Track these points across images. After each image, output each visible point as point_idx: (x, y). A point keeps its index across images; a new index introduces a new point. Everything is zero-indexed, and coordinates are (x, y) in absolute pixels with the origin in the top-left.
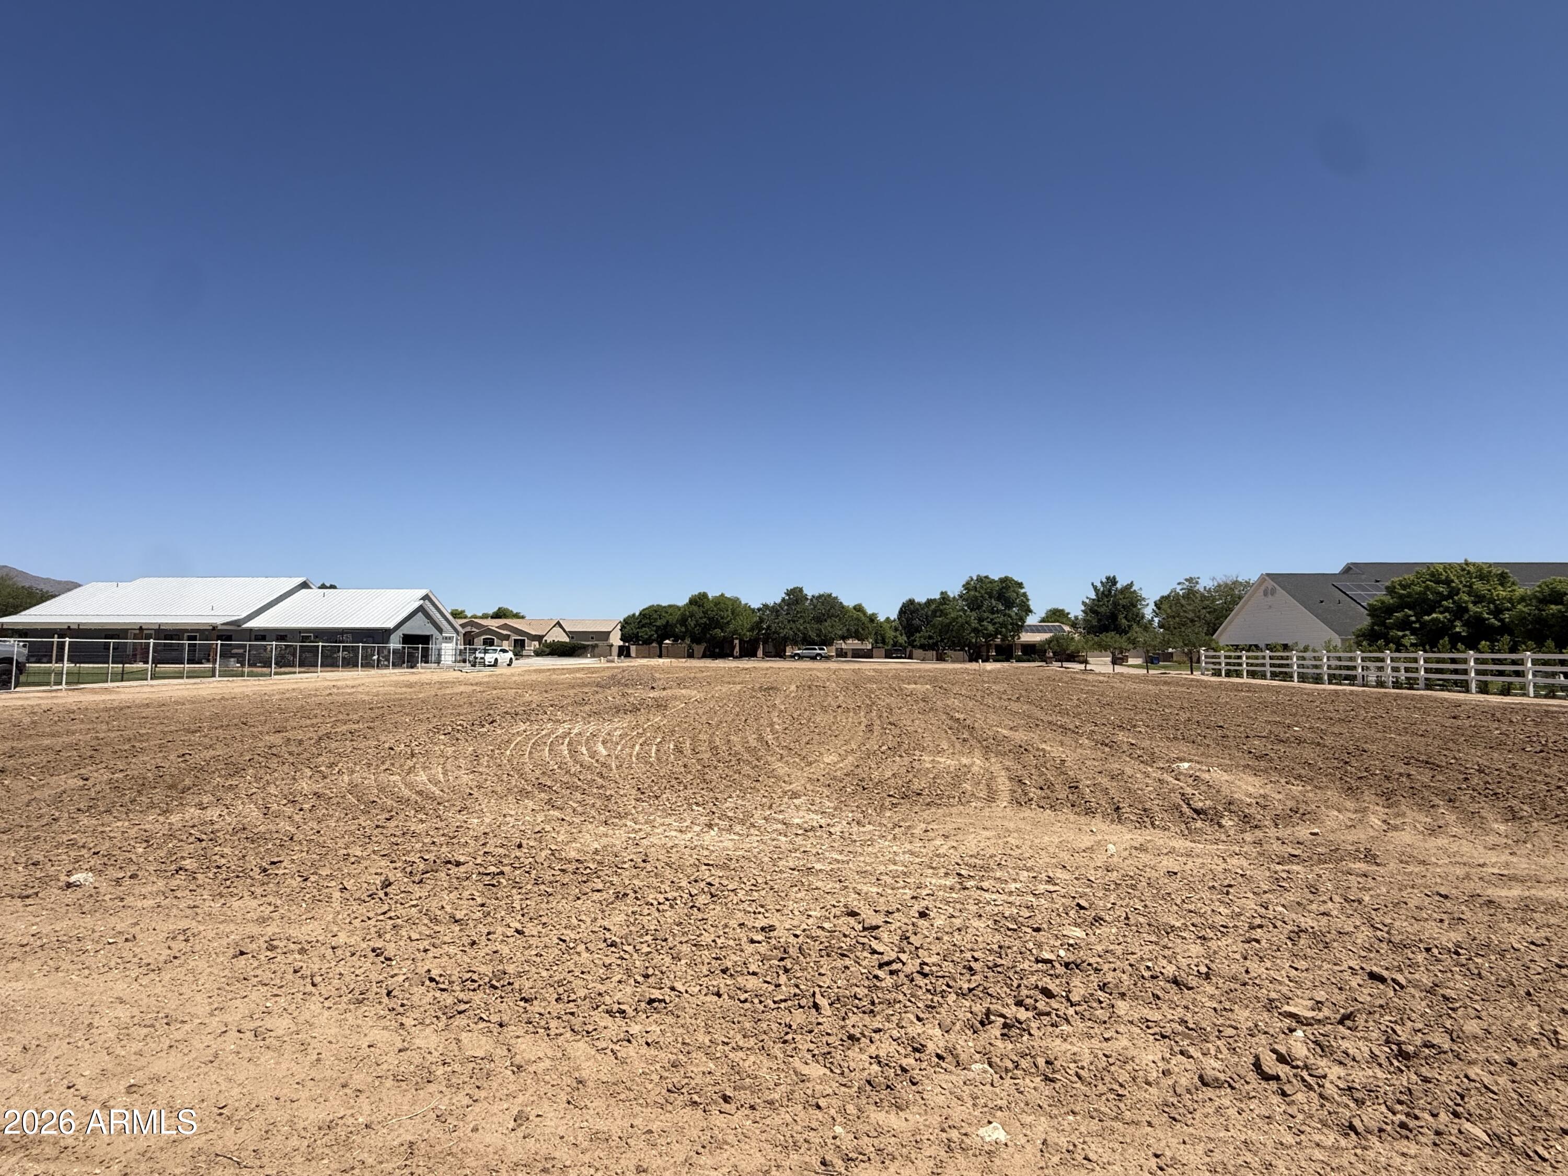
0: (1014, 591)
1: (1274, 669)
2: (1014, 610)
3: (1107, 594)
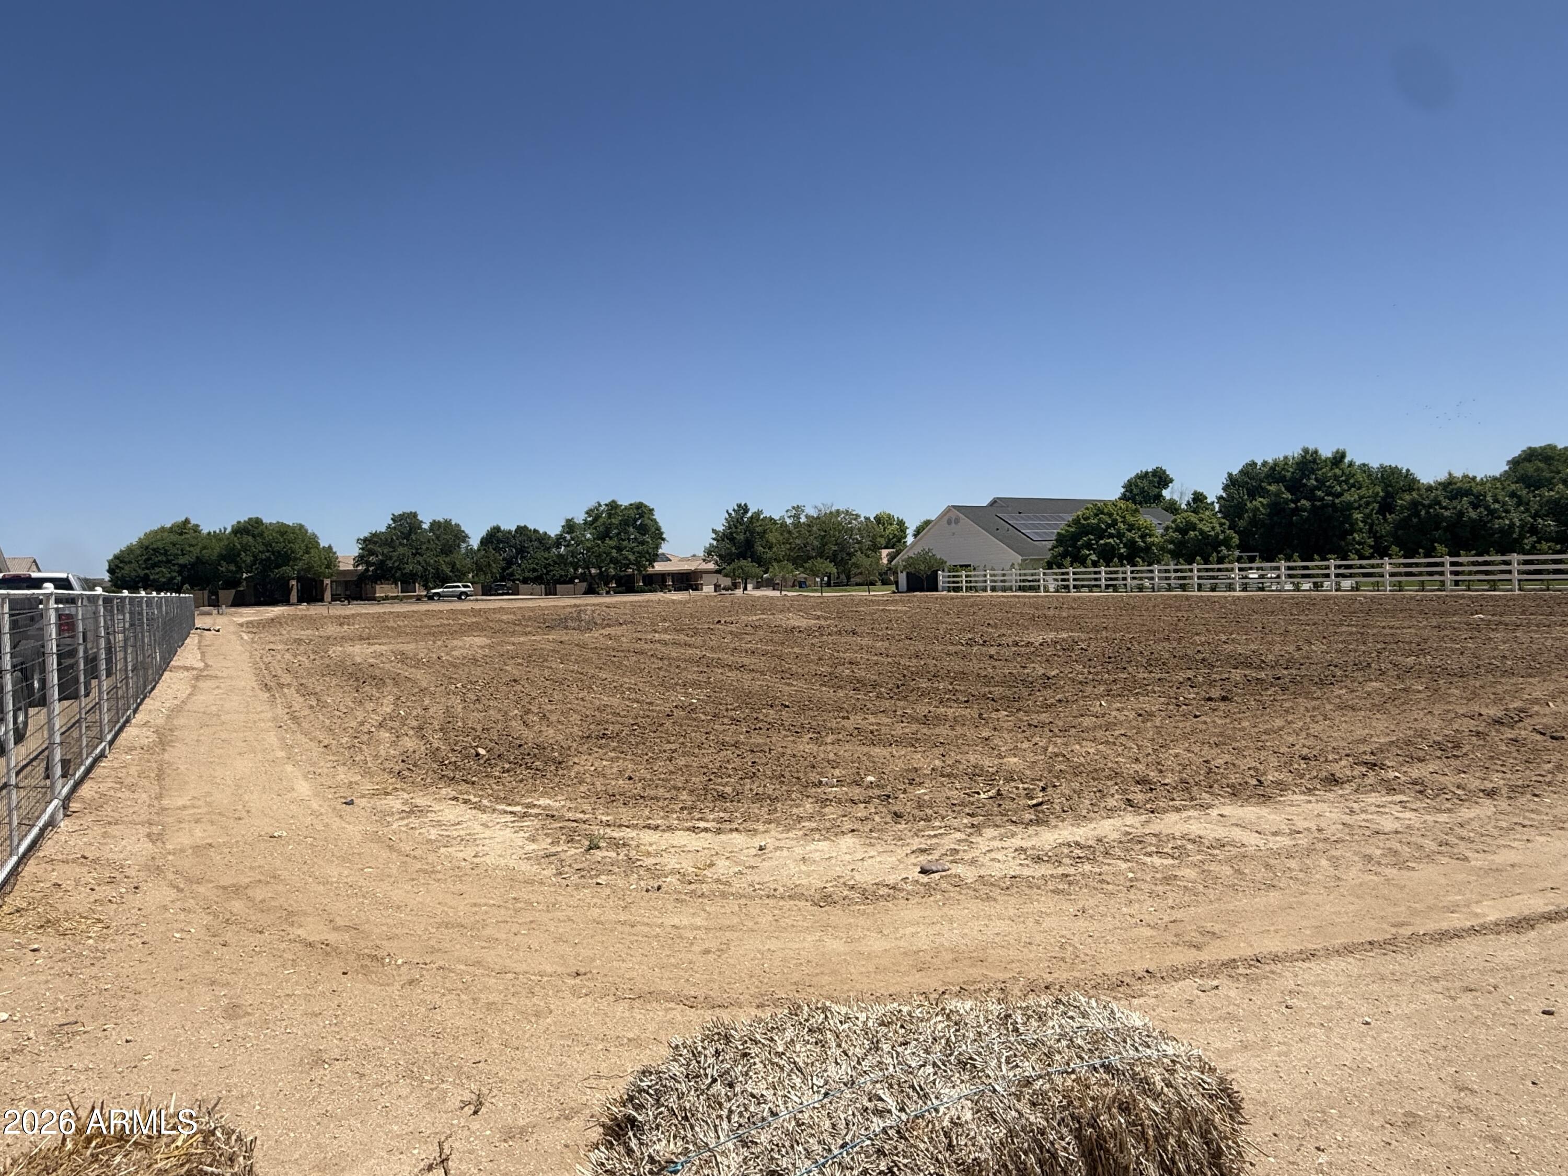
0: (649, 518)
1: (1076, 583)
2: (647, 538)
3: (739, 521)
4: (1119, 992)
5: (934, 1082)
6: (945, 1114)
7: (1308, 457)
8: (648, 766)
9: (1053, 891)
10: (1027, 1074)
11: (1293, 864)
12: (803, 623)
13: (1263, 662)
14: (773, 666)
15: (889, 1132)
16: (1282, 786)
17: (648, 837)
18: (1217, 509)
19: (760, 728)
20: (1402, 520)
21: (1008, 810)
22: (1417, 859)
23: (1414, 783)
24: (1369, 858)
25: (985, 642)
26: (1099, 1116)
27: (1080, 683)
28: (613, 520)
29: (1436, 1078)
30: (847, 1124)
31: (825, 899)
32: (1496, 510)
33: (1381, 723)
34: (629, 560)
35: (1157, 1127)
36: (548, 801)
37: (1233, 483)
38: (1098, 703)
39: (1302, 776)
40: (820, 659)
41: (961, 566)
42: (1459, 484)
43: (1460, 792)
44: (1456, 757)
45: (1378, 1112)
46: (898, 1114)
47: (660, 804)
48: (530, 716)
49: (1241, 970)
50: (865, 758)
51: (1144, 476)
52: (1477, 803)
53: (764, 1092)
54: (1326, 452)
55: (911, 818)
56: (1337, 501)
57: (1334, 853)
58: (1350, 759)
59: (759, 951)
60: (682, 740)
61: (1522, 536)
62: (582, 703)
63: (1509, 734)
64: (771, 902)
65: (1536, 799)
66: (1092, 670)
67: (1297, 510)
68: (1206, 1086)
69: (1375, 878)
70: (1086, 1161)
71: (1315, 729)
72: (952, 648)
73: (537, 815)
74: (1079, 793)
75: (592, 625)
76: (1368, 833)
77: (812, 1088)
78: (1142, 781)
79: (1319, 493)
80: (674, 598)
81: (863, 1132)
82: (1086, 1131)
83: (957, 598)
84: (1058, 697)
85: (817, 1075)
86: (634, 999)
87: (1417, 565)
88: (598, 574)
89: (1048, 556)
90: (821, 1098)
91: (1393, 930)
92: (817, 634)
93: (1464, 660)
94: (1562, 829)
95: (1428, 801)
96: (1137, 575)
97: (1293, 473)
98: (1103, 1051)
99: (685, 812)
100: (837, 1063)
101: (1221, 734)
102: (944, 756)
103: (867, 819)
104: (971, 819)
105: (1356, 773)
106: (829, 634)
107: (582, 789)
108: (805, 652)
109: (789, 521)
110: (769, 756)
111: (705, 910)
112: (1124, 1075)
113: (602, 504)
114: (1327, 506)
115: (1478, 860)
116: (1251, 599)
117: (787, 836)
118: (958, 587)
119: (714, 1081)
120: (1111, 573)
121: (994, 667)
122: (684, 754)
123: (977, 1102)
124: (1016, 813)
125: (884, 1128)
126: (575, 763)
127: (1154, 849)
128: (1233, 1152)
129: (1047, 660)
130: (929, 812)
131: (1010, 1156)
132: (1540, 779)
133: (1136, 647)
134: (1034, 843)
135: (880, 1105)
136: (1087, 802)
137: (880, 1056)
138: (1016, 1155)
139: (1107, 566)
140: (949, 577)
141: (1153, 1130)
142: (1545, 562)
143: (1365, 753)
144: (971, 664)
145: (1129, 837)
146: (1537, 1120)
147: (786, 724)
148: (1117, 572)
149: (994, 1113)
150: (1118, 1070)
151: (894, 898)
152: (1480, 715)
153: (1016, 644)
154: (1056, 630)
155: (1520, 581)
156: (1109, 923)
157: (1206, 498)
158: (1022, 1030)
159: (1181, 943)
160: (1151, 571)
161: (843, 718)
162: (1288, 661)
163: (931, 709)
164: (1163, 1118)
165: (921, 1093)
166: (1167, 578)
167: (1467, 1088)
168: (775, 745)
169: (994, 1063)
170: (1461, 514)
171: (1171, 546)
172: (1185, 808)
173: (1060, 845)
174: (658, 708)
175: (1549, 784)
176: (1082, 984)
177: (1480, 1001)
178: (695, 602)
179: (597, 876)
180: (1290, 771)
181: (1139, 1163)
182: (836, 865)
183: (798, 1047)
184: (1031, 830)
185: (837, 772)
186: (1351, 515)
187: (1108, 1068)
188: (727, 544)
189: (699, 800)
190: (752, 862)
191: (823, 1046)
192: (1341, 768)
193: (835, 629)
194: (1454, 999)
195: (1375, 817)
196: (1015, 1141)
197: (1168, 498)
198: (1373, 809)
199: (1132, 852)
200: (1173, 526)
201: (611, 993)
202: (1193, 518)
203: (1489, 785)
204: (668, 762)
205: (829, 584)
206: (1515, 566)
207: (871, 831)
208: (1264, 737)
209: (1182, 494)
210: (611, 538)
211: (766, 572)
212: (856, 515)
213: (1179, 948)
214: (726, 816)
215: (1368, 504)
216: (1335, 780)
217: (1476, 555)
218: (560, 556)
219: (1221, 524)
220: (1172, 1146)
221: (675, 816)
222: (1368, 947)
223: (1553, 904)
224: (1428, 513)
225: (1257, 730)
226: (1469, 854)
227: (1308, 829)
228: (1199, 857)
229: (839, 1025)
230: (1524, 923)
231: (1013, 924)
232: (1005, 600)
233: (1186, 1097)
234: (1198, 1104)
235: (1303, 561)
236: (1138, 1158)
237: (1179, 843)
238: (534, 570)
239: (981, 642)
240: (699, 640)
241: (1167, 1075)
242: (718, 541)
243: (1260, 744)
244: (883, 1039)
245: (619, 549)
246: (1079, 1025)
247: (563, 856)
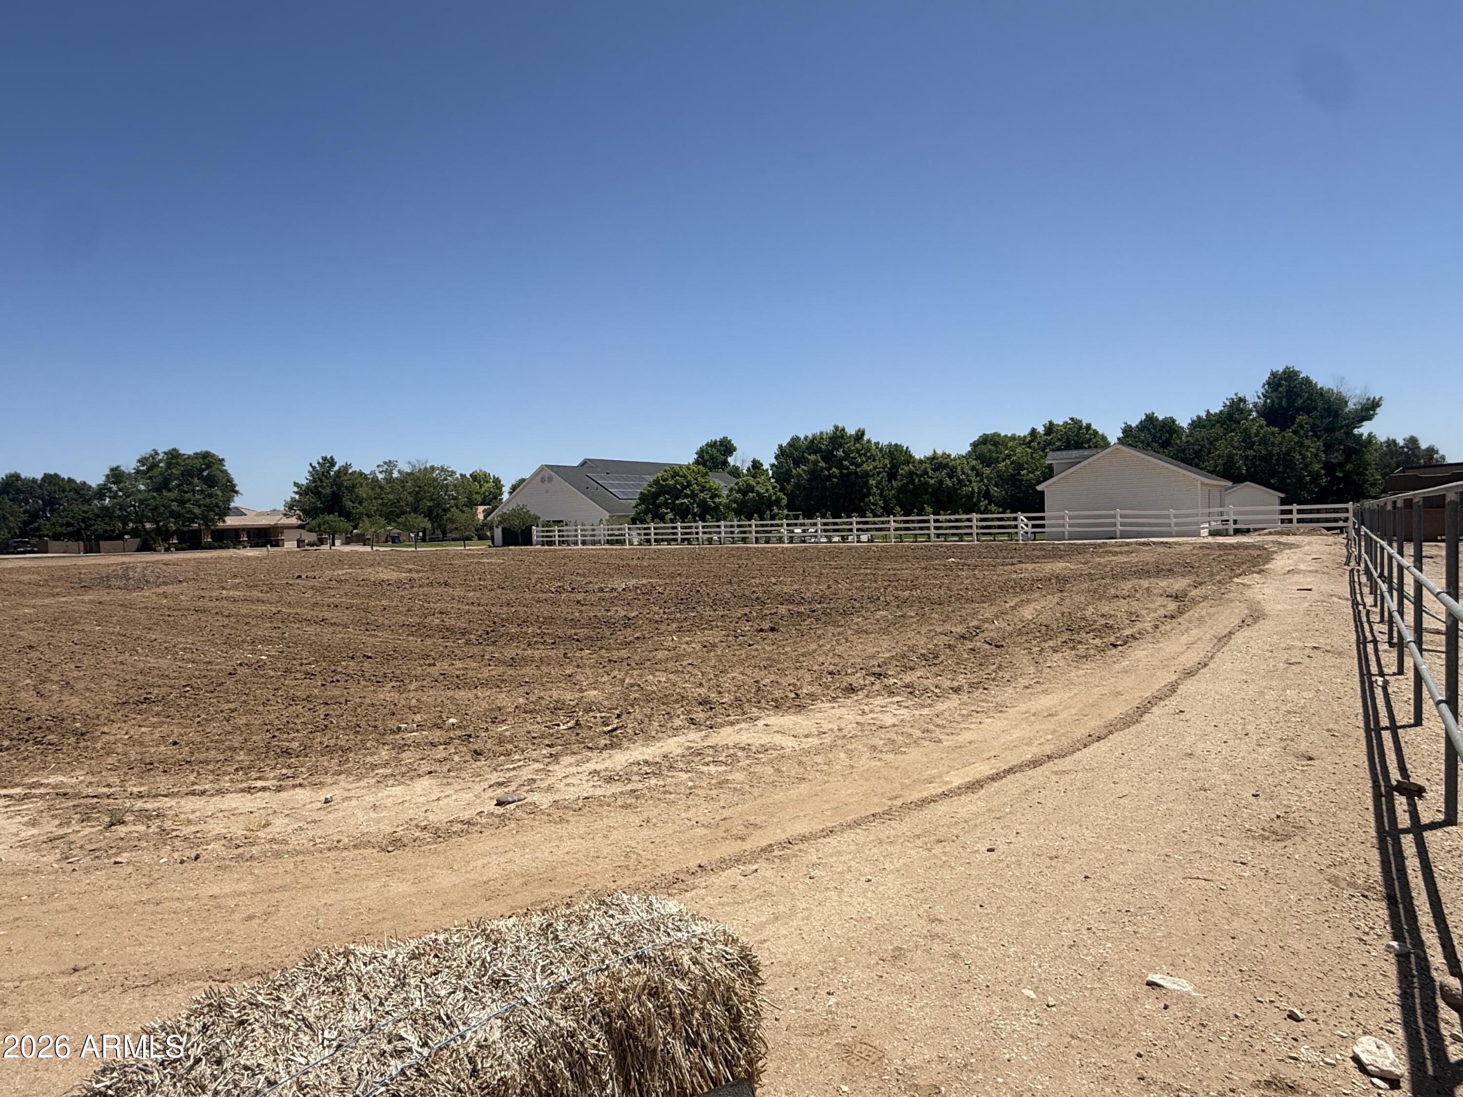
0: (218, 469)
1: (656, 537)
2: (216, 490)
3: (325, 474)
4: (675, 888)
5: (462, 1008)
6: (472, 1039)
7: (838, 433)
8: (200, 729)
9: (622, 807)
10: (561, 979)
11: (819, 759)
12: (392, 575)
13: (803, 598)
14: (357, 619)
15: (408, 1073)
16: (813, 696)
17: (190, 804)
18: (770, 475)
19: (338, 681)
20: (902, 486)
21: (585, 738)
22: (907, 745)
23: (907, 687)
24: (874, 748)
25: (573, 589)
26: (628, 1006)
27: (656, 622)
28: (174, 471)
29: (916, 916)
30: (360, 1075)
31: (396, 843)
32: (962, 480)
33: (885, 642)
34: (194, 514)
35: (684, 1004)
36: (61, 778)
37: (783, 453)
38: (670, 639)
39: (828, 688)
40: (409, 610)
41: (554, 521)
42: (940, 459)
43: (937, 691)
44: (935, 664)
45: (875, 952)
46: (419, 1050)
47: (210, 767)
48: (48, 685)
49: (777, 853)
50: (449, 702)
51: (712, 445)
52: (948, 698)
53: (261, 1062)
54: (851, 431)
55: (491, 754)
56: (858, 470)
57: (849, 747)
58: (864, 672)
59: (313, 908)
60: (244, 698)
61: (979, 501)
62: (120, 667)
63: (970, 645)
64: (333, 854)
65: (985, 692)
66: (667, 611)
67: (829, 477)
68: (729, 957)
69: (878, 763)
70: (616, 1054)
71: (839, 649)
72: (542, 596)
73: (42, 796)
74: (650, 717)
75: (143, 583)
76: (874, 728)
77: (323, 1043)
78: (704, 702)
79: (846, 463)
80: (249, 554)
81: (378, 1079)
82: (616, 1023)
83: (550, 551)
84: (637, 635)
85: (330, 1028)
86: (148, 986)
87: (912, 522)
88: (153, 530)
89: (633, 514)
90: (332, 1052)
91: (890, 803)
92: (407, 586)
93: (942, 592)
94: (1001, 712)
95: (916, 699)
96: (707, 530)
97: (827, 446)
98: (637, 942)
99: (241, 773)
100: (355, 1009)
101: (769, 659)
102: (528, 694)
103: (445, 759)
104: (549, 750)
105: (867, 682)
106: (420, 586)
107: (110, 760)
108: (394, 604)
109: (380, 476)
110: (346, 707)
111: (252, 874)
112: (655, 961)
113: (159, 452)
114: (850, 474)
115: (948, 742)
116: (795, 549)
117: (358, 785)
118: (551, 541)
119: (198, 1061)
120: (686, 528)
121: (581, 612)
122: (246, 712)
123: (507, 1018)
124: (593, 740)
125: (402, 1070)
126: (103, 733)
127: (711, 759)
128: (751, 1012)
129: (629, 604)
130: (510, 746)
131: (539, 1067)
132: (988, 676)
133: (704, 590)
134: (606, 765)
135: (400, 1045)
136: (656, 724)
137: (407, 992)
138: (544, 1064)
139: (683, 522)
140: (543, 531)
141: (680, 1008)
142: (992, 520)
143: (874, 666)
144: (559, 609)
145: (691, 751)
146: (982, 934)
147: (367, 674)
148: (690, 527)
149: (523, 1026)
150: (650, 958)
151: (468, 832)
152: (951, 632)
153: (601, 590)
154: (637, 577)
155: (978, 534)
156: (670, 828)
157: (762, 465)
158: (561, 936)
159: (729, 837)
160: (719, 527)
161: (430, 665)
162: (821, 597)
163: (519, 652)
164: (689, 995)
165: (448, 1022)
166: (732, 532)
167: (937, 920)
168: (352, 696)
169: (528, 975)
170: (941, 482)
171: (735, 505)
172: (738, 722)
173: (631, 764)
174: (218, 667)
175: (994, 680)
176: (642, 886)
177: (948, 849)
178: (274, 558)
179: (116, 855)
180: (820, 685)
181: (666, 1043)
182: (409, 809)
183: (310, 1001)
184: (605, 754)
185: (418, 718)
186: (868, 481)
187: (640, 958)
188: (311, 498)
189: (259, 759)
190: (316, 816)
191: (341, 994)
192: (857, 679)
193: (427, 581)
194: (930, 850)
195: (879, 715)
196: (545, 1050)
197: (732, 464)
198: (879, 709)
199: (693, 764)
200: (736, 487)
201: (119, 983)
202: (752, 482)
203: (956, 684)
204: (225, 722)
205: (424, 540)
206: (975, 523)
207: (449, 771)
208: (801, 659)
209: (743, 461)
210: (170, 490)
211: (355, 527)
212: (452, 472)
213: (727, 842)
214: (290, 772)
215: (879, 473)
216: (853, 689)
217: (950, 514)
218: (105, 509)
219: (774, 488)
220: (697, 1020)
221: (227, 778)
222: (872, 819)
223: (995, 768)
224: (920, 480)
225: (796, 653)
226: (942, 737)
227: (832, 730)
228: (747, 762)
229: (363, 967)
230: (976, 785)
231: (582, 841)
232: (594, 552)
233: (710, 971)
234: (721, 975)
235: (833, 518)
236: (665, 1038)
237: (731, 751)
238: (69, 525)
239: (570, 589)
240: (275, 596)
241: (694, 953)
242: (301, 495)
243: (798, 664)
244: (411, 974)
245: (182, 502)
246: (618, 921)
247: (72, 837)
